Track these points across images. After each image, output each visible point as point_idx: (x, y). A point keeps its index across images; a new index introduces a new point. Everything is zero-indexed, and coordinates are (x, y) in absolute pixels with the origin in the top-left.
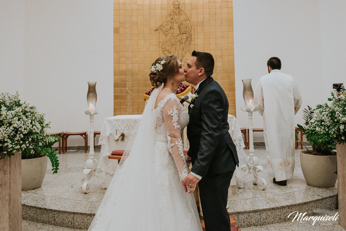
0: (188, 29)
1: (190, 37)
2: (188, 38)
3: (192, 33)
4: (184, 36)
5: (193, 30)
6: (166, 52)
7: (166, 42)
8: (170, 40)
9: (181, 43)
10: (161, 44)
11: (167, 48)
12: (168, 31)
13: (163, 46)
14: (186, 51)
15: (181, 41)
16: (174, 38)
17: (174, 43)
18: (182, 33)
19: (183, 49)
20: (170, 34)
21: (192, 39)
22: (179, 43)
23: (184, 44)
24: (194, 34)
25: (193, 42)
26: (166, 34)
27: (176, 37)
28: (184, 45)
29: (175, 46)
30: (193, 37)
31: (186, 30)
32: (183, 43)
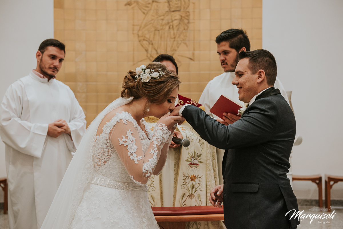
0: (183, 3)
1: (187, 16)
2: (183, 18)
3: (191, 9)
4: (177, 15)
5: (191, 5)
6: (145, 42)
7: (146, 26)
8: (152, 22)
9: (171, 27)
10: (137, 28)
11: (147, 36)
12: (149, 5)
13: (140, 33)
14: (180, 42)
15: (171, 24)
16: (160, 18)
17: (159, 27)
18: (173, 10)
19: (175, 38)
20: (152, 11)
21: (191, 21)
22: (167, 27)
23: (176, 29)
24: (194, 12)
25: (191, 26)
26: (146, 12)
27: (162, 17)
28: (175, 31)
29: (160, 32)
30: (191, 17)
31: (179, 5)
32: (174, 27)
